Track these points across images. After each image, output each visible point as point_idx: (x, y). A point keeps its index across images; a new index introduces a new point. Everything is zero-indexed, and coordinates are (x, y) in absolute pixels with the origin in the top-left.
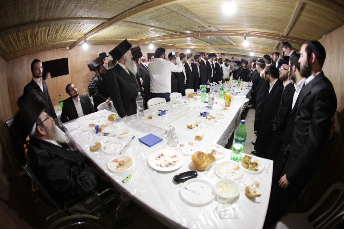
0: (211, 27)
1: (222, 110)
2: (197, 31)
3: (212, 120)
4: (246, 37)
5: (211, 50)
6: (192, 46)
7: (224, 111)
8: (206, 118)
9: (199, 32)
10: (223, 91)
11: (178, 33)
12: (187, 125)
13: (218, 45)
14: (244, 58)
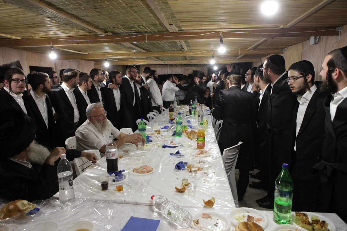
0: (174, 25)
1: (199, 155)
2: (142, 31)
3: (199, 172)
4: (223, 39)
5: (138, 60)
6: (113, 54)
7: (201, 155)
8: (191, 171)
9: (146, 32)
10: (182, 125)
11: (109, 34)
12: (176, 188)
13: (158, 52)
14: (198, 69)
